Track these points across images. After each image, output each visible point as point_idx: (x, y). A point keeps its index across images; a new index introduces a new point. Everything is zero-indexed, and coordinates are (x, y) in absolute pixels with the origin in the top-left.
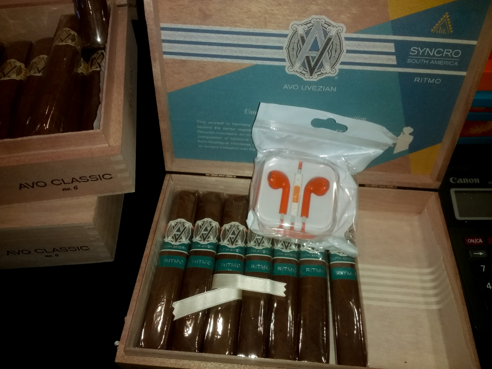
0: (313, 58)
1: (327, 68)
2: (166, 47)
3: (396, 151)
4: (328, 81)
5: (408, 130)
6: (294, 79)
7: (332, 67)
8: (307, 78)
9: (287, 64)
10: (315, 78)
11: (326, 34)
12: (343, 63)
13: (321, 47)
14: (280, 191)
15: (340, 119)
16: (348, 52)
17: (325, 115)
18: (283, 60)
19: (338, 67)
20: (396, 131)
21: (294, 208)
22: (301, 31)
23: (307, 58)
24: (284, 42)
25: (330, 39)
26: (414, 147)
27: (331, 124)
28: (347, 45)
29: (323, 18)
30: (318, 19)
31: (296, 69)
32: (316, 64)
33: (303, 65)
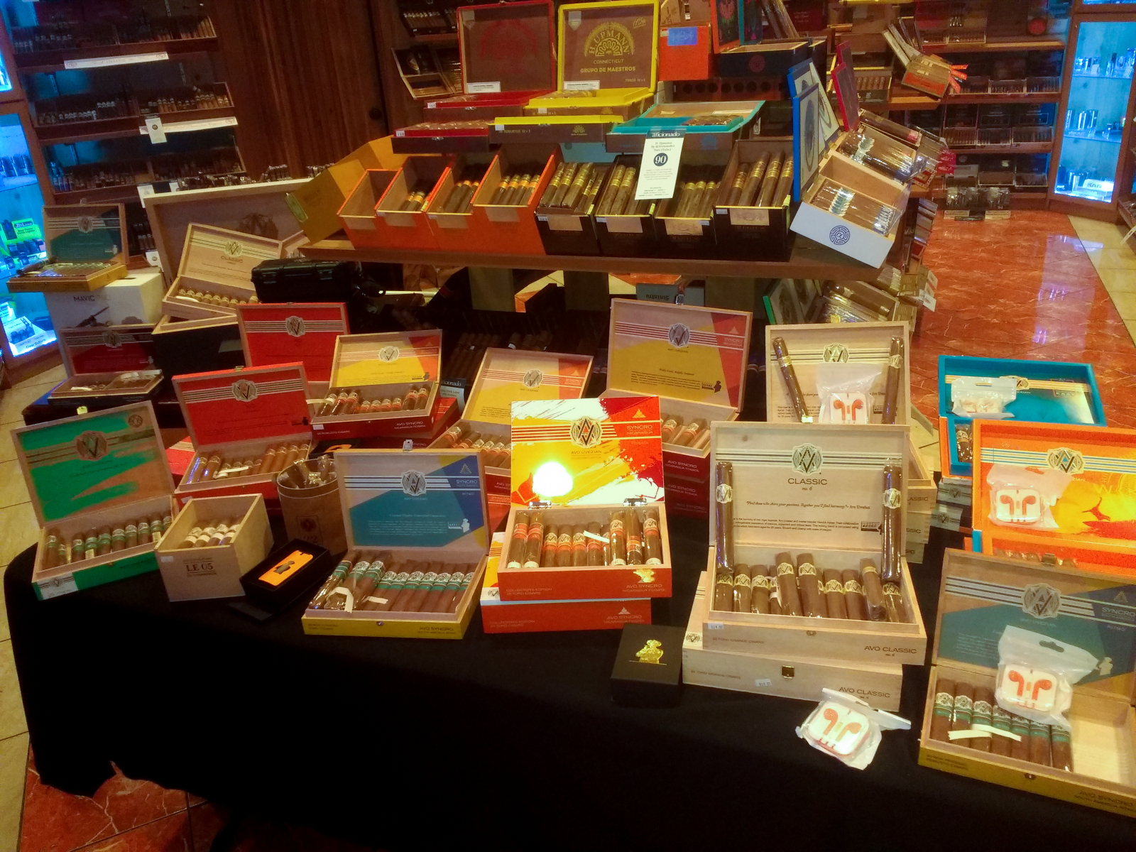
0: (1041, 605)
1: (1050, 612)
2: (949, 588)
3: (1101, 674)
4: (1050, 620)
5: (1108, 659)
6: (1027, 616)
7: (1053, 612)
8: (1037, 616)
9: (1023, 606)
10: (1042, 617)
11: (1048, 593)
12: (1060, 611)
13: (1045, 600)
14: (1017, 683)
15: (1059, 644)
16: (1063, 605)
17: (1049, 639)
19: (1057, 612)
20: (1101, 660)
22: (1033, 590)
24: (1022, 594)
25: (1051, 597)
26: (1114, 673)
27: (1052, 646)
28: (1062, 601)
29: (1047, 585)
30: (1044, 584)
31: (1029, 610)
32: (1043, 609)
33: (1034, 608)
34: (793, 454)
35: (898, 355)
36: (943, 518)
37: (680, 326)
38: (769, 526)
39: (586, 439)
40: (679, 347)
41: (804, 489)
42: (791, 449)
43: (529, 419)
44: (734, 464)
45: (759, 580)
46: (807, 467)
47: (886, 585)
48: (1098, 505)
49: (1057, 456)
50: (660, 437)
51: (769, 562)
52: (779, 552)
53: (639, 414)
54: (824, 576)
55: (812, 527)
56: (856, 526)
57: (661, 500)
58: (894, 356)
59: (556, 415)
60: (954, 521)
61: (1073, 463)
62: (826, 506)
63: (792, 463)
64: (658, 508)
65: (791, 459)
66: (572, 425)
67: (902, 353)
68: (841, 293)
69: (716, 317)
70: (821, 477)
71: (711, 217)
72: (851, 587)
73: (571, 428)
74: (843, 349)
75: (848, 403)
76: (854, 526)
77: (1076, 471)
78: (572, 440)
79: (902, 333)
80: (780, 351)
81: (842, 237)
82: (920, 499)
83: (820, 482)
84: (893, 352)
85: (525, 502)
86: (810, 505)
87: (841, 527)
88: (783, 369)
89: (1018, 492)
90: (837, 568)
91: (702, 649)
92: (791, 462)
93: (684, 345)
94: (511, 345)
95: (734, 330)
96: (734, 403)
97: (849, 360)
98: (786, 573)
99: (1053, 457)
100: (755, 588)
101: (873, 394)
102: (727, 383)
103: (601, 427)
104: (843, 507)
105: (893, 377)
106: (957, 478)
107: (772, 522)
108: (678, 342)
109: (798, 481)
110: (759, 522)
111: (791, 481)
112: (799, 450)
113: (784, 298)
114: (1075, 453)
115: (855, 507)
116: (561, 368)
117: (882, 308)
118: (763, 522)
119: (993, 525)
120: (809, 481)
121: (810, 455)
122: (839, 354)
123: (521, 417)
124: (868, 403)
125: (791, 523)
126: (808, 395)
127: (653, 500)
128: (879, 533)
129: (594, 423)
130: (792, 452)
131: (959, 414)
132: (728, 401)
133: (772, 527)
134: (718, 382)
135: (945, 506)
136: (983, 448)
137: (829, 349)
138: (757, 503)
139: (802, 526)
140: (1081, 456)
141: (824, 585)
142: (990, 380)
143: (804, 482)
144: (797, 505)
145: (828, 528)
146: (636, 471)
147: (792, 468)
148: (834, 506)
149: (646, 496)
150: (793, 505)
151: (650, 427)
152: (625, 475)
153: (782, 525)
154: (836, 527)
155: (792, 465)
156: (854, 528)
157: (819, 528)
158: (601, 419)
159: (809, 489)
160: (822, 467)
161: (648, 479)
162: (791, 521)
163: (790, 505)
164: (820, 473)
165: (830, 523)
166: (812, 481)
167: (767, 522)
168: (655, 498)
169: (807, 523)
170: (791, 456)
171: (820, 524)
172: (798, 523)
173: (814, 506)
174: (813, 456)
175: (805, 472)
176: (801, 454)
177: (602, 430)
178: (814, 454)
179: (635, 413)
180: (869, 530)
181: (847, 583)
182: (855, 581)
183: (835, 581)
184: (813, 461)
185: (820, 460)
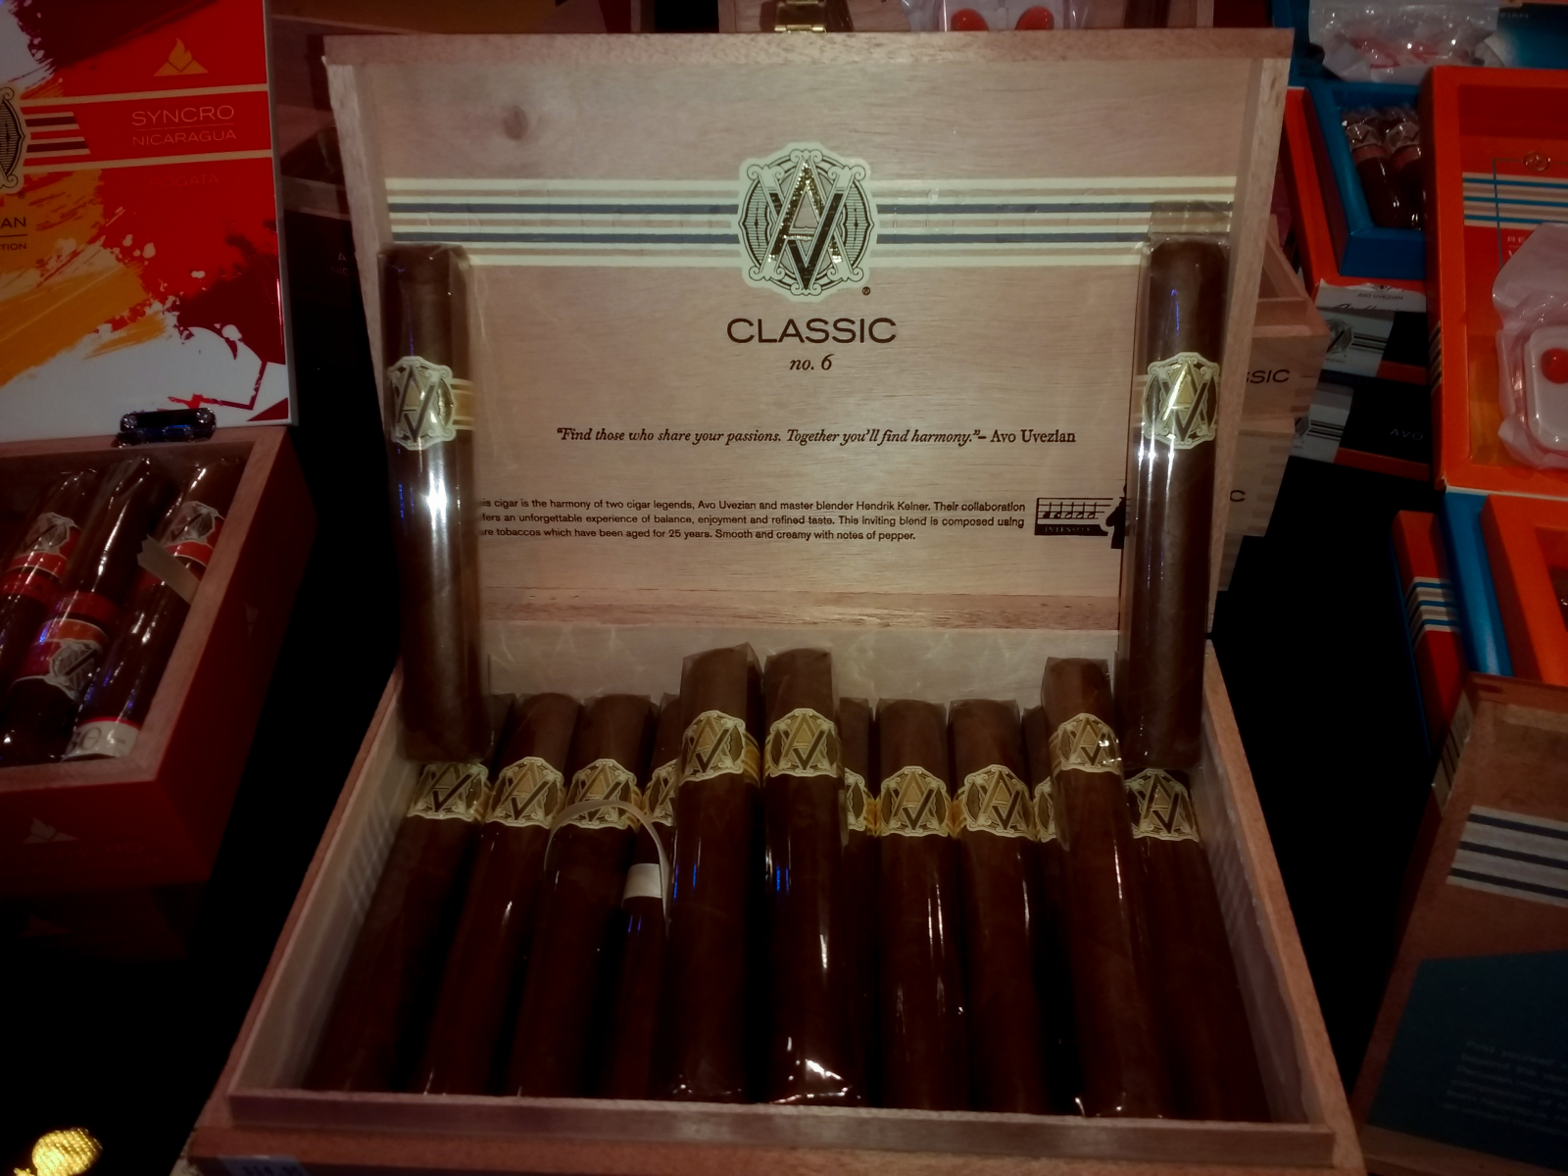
34: (740, 201)
38: (667, 527)
41: (796, 364)
42: (731, 173)
46: (806, 260)
47: (1136, 785)
50: (268, 155)
51: (661, 684)
53: (181, 59)
54: (875, 741)
55: (838, 528)
56: (1016, 515)
57: (278, 411)
62: (889, 436)
63: (742, 247)
64: (248, 450)
65: (732, 224)
70: (867, 310)
76: (1005, 515)
82: (1261, 378)
83: (866, 331)
86: (822, 436)
87: (952, 522)
90: (932, 698)
92: (733, 239)
100: (569, 835)
103: (22, 118)
104: (962, 440)
107: (672, 513)
109: (772, 330)
110: (618, 512)
111: (741, 330)
112: (769, 181)
115: (1011, 438)
120: (817, 330)
121: (819, 207)
125: (749, 513)
127: (242, 417)
128: (1109, 539)
130: (737, 189)
133: (675, 533)
138: (603, 435)
143: (798, 334)
144: (769, 437)
145: (898, 529)
146: (171, 299)
147: (739, 270)
148: (925, 438)
149: (215, 401)
150: (758, 437)
151: (225, 112)
152: (126, 314)
153: (711, 520)
154: (935, 522)
155: (737, 254)
156: (1006, 523)
157: (865, 529)
158: (22, 87)
159: (817, 363)
160: (878, 259)
161: (219, 332)
162: (748, 506)
163: (738, 437)
164: (866, 291)
165: (908, 507)
166: (830, 328)
167: (652, 511)
168: (250, 407)
169: (813, 513)
170: (733, 209)
171: (872, 514)
172: (779, 513)
173: (840, 440)
174: (834, 208)
175: (799, 285)
176: (775, 197)
177: (27, 131)
178: (838, 197)
179: (165, 60)
180: (1066, 533)
181: (969, 779)
182: (1006, 770)
183: (919, 770)
184: (833, 230)
185: (862, 225)
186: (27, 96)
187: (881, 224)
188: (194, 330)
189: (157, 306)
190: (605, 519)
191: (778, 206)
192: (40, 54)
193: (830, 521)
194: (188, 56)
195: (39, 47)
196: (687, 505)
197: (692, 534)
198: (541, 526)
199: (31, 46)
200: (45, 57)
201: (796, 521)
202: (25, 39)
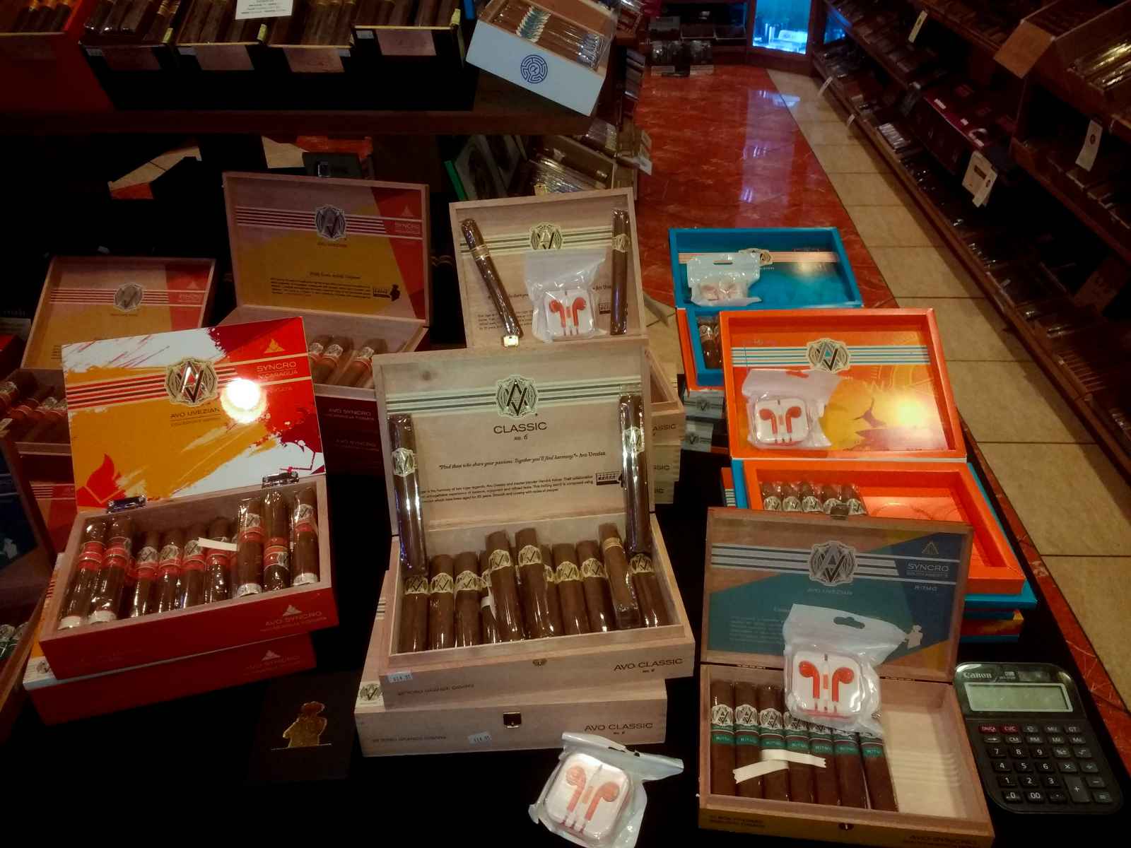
0: (832, 569)
1: (843, 577)
2: (715, 559)
3: (910, 646)
4: (843, 587)
5: (917, 628)
6: (816, 584)
7: (848, 576)
8: (827, 583)
9: (810, 573)
10: (833, 584)
11: (841, 553)
12: (855, 574)
13: (837, 562)
14: (811, 679)
15: (857, 618)
16: (859, 566)
17: (844, 614)
18: (808, 570)
19: (852, 576)
20: (907, 630)
21: (826, 694)
22: (821, 550)
23: (827, 569)
24: (808, 558)
25: (844, 557)
26: (925, 643)
27: (850, 622)
28: (857, 561)
29: (838, 543)
30: (834, 543)
31: (818, 577)
32: (834, 574)
33: (824, 574)
34: (496, 392)
35: (623, 235)
36: (692, 439)
37: (329, 209)
38: (476, 495)
39: (193, 393)
40: (333, 240)
41: (516, 438)
42: (493, 384)
43: (94, 372)
44: (415, 416)
45: (467, 580)
46: (517, 407)
47: (635, 559)
48: (871, 409)
49: (818, 350)
50: (310, 378)
51: (478, 546)
52: (488, 533)
53: (274, 346)
54: (553, 556)
55: (533, 489)
56: (590, 480)
57: (320, 470)
58: (619, 237)
59: (139, 360)
60: (704, 440)
61: (837, 357)
62: (548, 458)
63: (497, 405)
64: (314, 485)
65: (494, 399)
66: (167, 373)
67: (627, 230)
68: (551, 156)
69: (379, 194)
70: (537, 420)
71: (351, 44)
72: (589, 569)
73: (166, 378)
74: (554, 230)
75: (566, 302)
76: (587, 480)
77: (841, 366)
78: (170, 397)
79: (626, 204)
80: (474, 240)
81: (537, 71)
82: (667, 427)
83: (537, 427)
84: (616, 233)
85: (101, 502)
86: (526, 460)
87: (570, 484)
88: (479, 263)
89: (779, 402)
90: (569, 541)
91: (383, 710)
92: (495, 403)
93: (340, 236)
94: (102, 249)
95: (407, 211)
96: (420, 315)
97: (563, 245)
98: (500, 567)
99: (813, 351)
100: (460, 593)
101: (598, 288)
102: (408, 287)
103: (215, 372)
104: (571, 457)
105: (619, 264)
106: (706, 390)
107: (478, 490)
108: (331, 233)
109: (508, 428)
110: (460, 491)
111: (497, 430)
112: (505, 386)
113: (476, 162)
114: (838, 344)
115: (586, 455)
116: (169, 279)
117: (598, 172)
118: (465, 491)
119: (756, 450)
120: (522, 427)
121: (520, 392)
122: (550, 237)
123: (81, 369)
124: (591, 302)
125: (504, 488)
126: (515, 296)
127: (308, 473)
128: (620, 485)
129: (203, 367)
130: (495, 389)
131: (699, 303)
132: (412, 312)
133: (479, 496)
134: (395, 287)
135: (693, 422)
136: (734, 348)
137: (537, 231)
138: (454, 466)
139: (517, 489)
140: (846, 347)
141: (554, 570)
142: (730, 257)
143: (516, 429)
144: (509, 462)
145: (553, 488)
146: (278, 433)
147: (497, 412)
148: (559, 458)
149: (297, 469)
150: (505, 462)
151: (293, 364)
152: (261, 440)
153: (491, 491)
154: (564, 484)
155: (496, 407)
156: (587, 482)
157: (542, 489)
158: (214, 360)
159: (522, 437)
160: (539, 406)
161: (297, 443)
162: (503, 485)
163: (499, 463)
164: (536, 415)
165: (555, 480)
166: (526, 427)
167: (472, 490)
168: (311, 469)
169: (525, 485)
170: (494, 395)
171: (543, 484)
172: (513, 486)
173: (532, 460)
174: (525, 392)
175: (515, 415)
176: (507, 390)
177: (217, 376)
178: (526, 389)
179: (268, 346)
180: (606, 484)
181: (584, 564)
182: (595, 559)
183: (568, 562)
184: (525, 398)
185: (534, 396)
186: (216, 364)
187: (539, 395)
188: (287, 443)
189: (273, 436)
190: (456, 494)
191: (508, 392)
192: (220, 347)
193: (530, 487)
194: (277, 345)
195: (219, 345)
196: (483, 487)
197: (485, 496)
198: (434, 499)
199: (216, 345)
200: (222, 349)
201: (519, 488)
202: (214, 343)
